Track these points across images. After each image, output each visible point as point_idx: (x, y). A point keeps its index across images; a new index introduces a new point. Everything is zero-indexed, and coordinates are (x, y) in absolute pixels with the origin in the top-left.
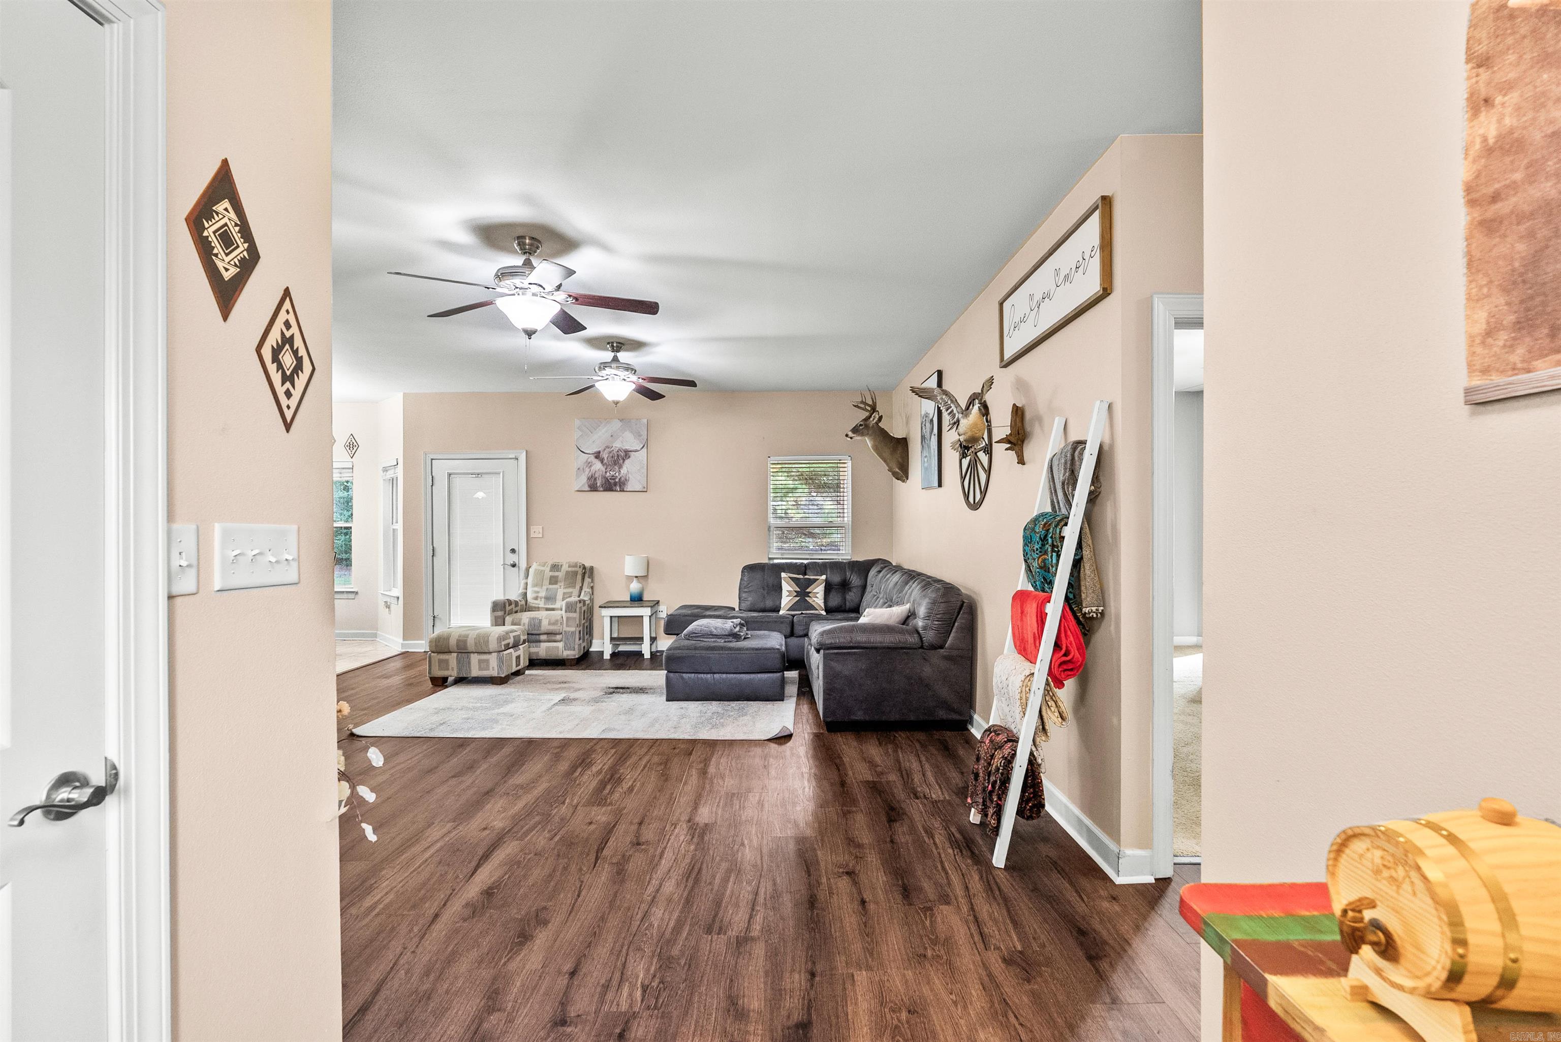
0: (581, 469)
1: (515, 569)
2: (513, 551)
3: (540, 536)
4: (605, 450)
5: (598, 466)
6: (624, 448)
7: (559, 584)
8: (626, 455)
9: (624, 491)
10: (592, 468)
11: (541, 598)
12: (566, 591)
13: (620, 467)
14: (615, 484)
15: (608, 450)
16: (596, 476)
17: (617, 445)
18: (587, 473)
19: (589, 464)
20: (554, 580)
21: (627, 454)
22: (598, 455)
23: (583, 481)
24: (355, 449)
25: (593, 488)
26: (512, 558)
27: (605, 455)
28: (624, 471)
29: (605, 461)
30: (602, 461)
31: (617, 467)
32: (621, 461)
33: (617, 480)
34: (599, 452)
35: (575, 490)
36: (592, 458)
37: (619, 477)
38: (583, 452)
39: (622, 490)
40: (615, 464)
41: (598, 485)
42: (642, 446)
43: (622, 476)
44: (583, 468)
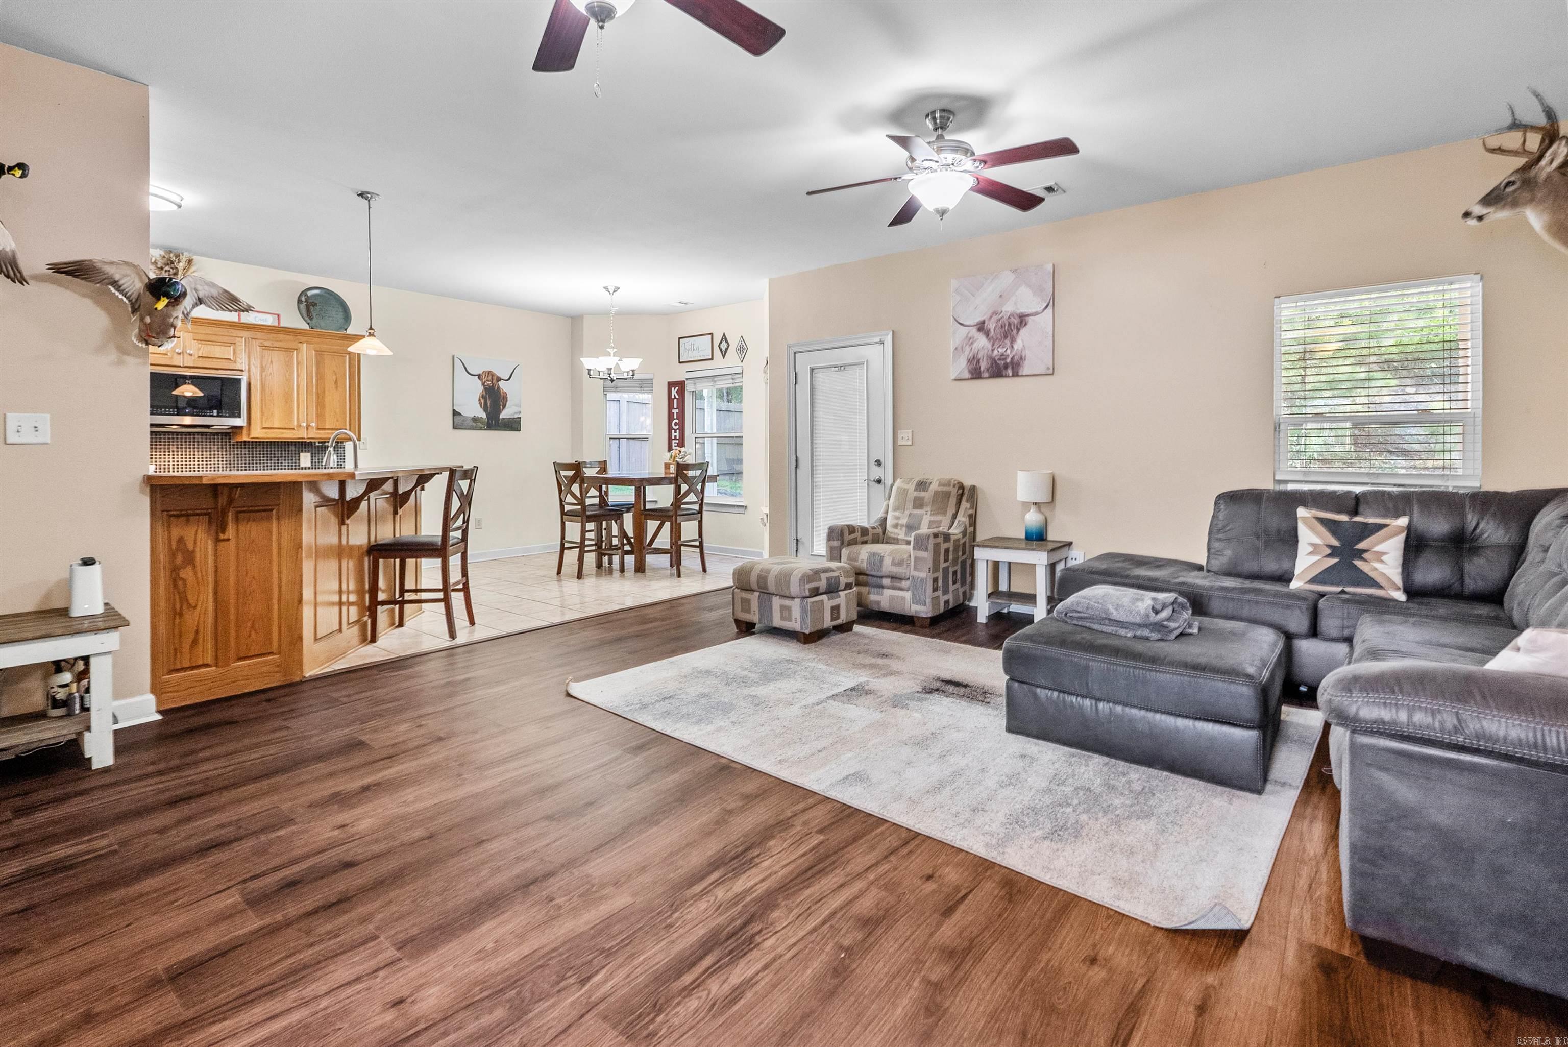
0: (959, 348)
1: (881, 486)
2: (878, 463)
3: (910, 443)
4: (991, 317)
5: (982, 342)
6: (1018, 312)
7: (925, 509)
8: (1021, 322)
9: (1017, 375)
10: (975, 345)
11: (902, 526)
12: (932, 518)
13: (1013, 341)
14: (1006, 367)
15: (995, 318)
16: (979, 356)
17: (1009, 308)
18: (967, 353)
19: (970, 341)
20: (919, 503)
21: (1023, 319)
22: (981, 327)
23: (961, 366)
24: (745, 351)
25: (976, 374)
27: (991, 325)
28: (1018, 345)
29: (992, 333)
30: (987, 334)
31: (1008, 342)
32: (1015, 331)
33: (1008, 360)
34: (983, 322)
35: (950, 379)
36: (974, 330)
37: (1011, 356)
38: (961, 324)
39: (1016, 375)
40: (1006, 337)
41: (982, 369)
42: (1045, 305)
43: (1016, 354)
44: (962, 347)
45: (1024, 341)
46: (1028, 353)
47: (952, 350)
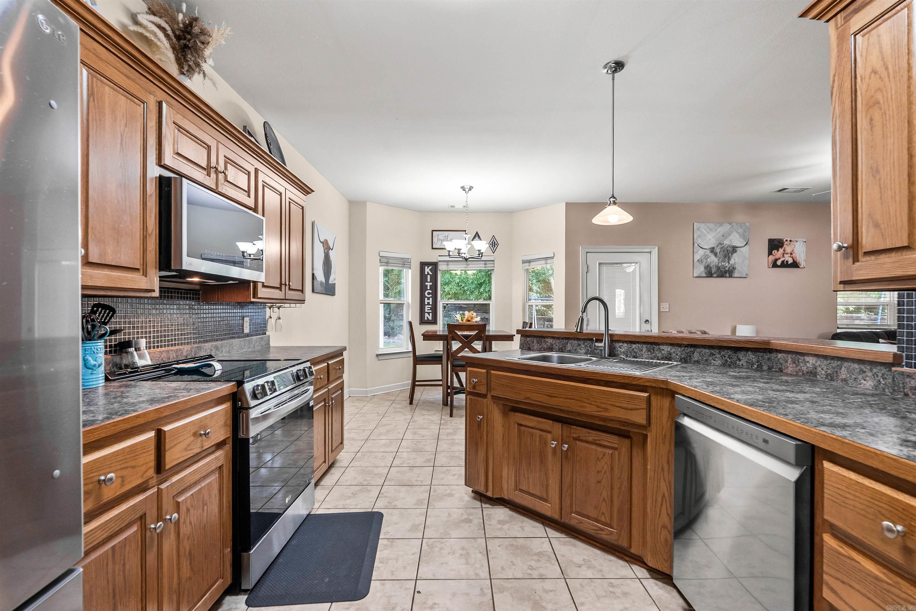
0: (700, 260)
2: (647, 321)
3: (667, 310)
4: (718, 246)
5: (713, 258)
6: (732, 245)
8: (734, 250)
10: (708, 260)
13: (729, 259)
14: (726, 273)
15: (720, 246)
16: (711, 265)
17: (727, 242)
18: (704, 263)
19: (706, 257)
21: (734, 249)
22: (712, 250)
23: (700, 270)
24: (496, 246)
25: (709, 274)
26: (646, 327)
27: (718, 250)
28: (732, 262)
29: (718, 255)
30: (716, 255)
31: (726, 259)
32: (730, 255)
33: (727, 269)
34: (714, 248)
35: (694, 276)
36: (708, 252)
37: (728, 267)
38: (701, 248)
39: (731, 276)
40: (726, 257)
41: (713, 272)
42: (746, 243)
43: (731, 266)
44: (702, 260)
45: (735, 259)
46: (736, 266)
47: (696, 260)
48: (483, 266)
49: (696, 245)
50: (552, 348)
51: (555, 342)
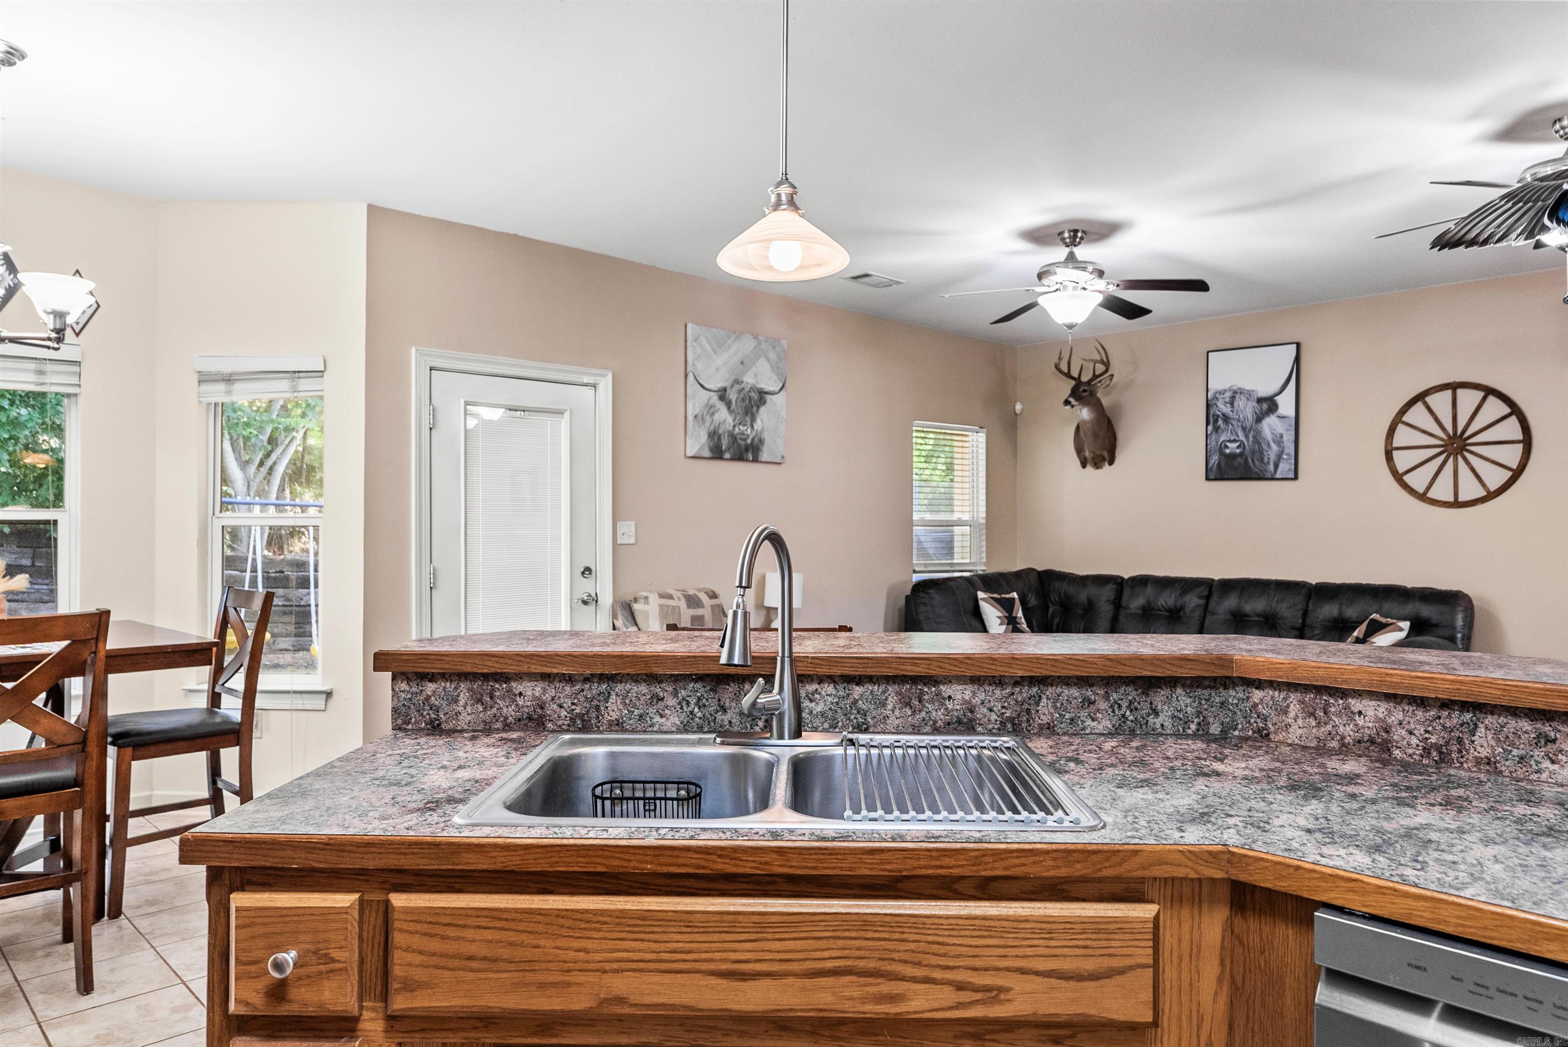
1: (591, 608)
2: (588, 572)
3: (632, 541)
4: (732, 386)
5: (722, 414)
6: (758, 386)
8: (761, 399)
9: (758, 461)
10: (716, 416)
13: (753, 420)
14: (747, 450)
15: (737, 387)
16: (721, 431)
17: (749, 380)
18: (707, 424)
19: (711, 410)
21: (762, 396)
22: (722, 394)
23: (698, 442)
25: (717, 454)
26: (586, 587)
27: (733, 396)
28: (758, 425)
29: (733, 406)
30: (729, 405)
31: (748, 419)
32: (755, 409)
33: (749, 441)
34: (725, 390)
35: (689, 454)
36: (715, 399)
37: (751, 437)
38: (701, 386)
39: (756, 460)
40: (746, 414)
41: (724, 448)
42: (781, 385)
43: (756, 436)
44: (702, 416)
45: (764, 419)
46: (766, 436)
47: (690, 418)
48: (32, 377)
49: (691, 377)
50: (541, 717)
51: (552, 693)
